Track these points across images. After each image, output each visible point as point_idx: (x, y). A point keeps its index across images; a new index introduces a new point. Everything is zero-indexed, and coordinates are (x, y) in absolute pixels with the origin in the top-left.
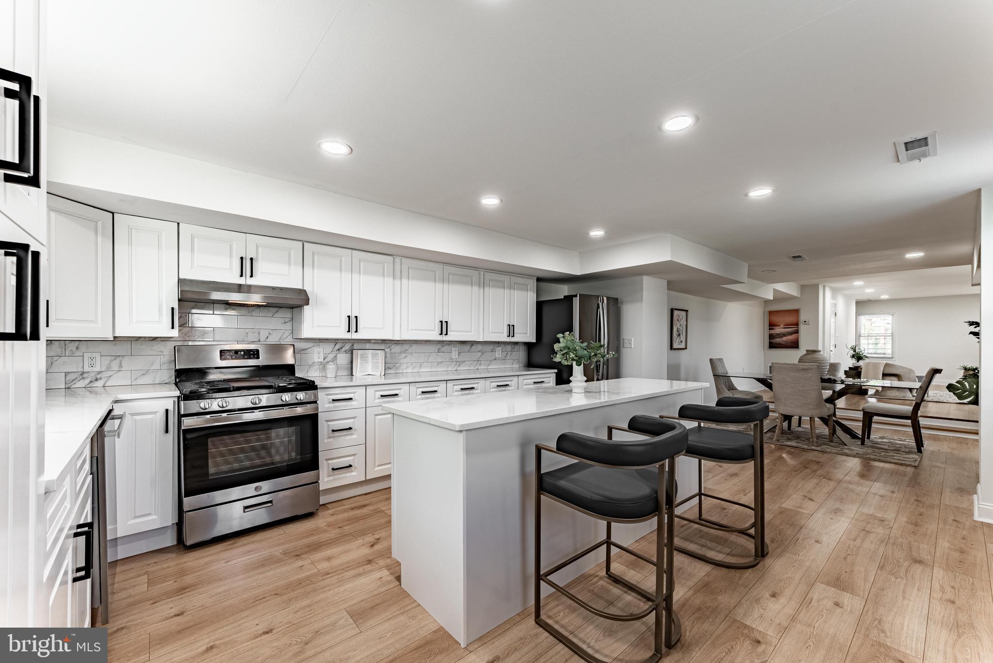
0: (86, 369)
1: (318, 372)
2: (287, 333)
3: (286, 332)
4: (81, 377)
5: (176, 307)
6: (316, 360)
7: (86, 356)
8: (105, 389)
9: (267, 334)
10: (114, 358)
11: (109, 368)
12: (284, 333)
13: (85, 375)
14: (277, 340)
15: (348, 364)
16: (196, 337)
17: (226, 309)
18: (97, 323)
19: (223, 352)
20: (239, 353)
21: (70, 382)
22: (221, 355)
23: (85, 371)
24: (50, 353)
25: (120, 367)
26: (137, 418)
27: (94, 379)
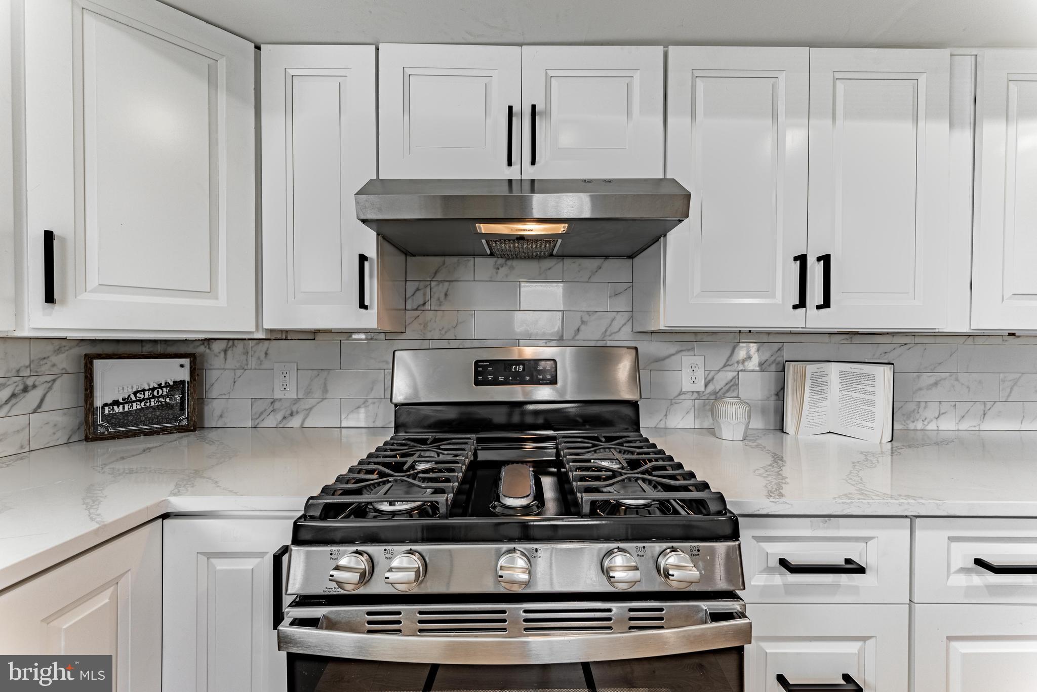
0: (278, 395)
1: (691, 416)
2: (621, 319)
3: (618, 317)
4: (271, 409)
5: (371, 252)
6: (687, 386)
7: (277, 368)
8: (302, 432)
9: (577, 323)
10: (315, 372)
11: (308, 393)
12: (613, 320)
13: (277, 405)
14: (598, 336)
15: (768, 399)
16: (443, 332)
17: (498, 269)
18: (217, 298)
19: (481, 366)
20: (513, 370)
21: (258, 416)
22: (477, 373)
23: (276, 397)
24: (231, 363)
25: (325, 390)
26: (218, 568)
27: (289, 412)
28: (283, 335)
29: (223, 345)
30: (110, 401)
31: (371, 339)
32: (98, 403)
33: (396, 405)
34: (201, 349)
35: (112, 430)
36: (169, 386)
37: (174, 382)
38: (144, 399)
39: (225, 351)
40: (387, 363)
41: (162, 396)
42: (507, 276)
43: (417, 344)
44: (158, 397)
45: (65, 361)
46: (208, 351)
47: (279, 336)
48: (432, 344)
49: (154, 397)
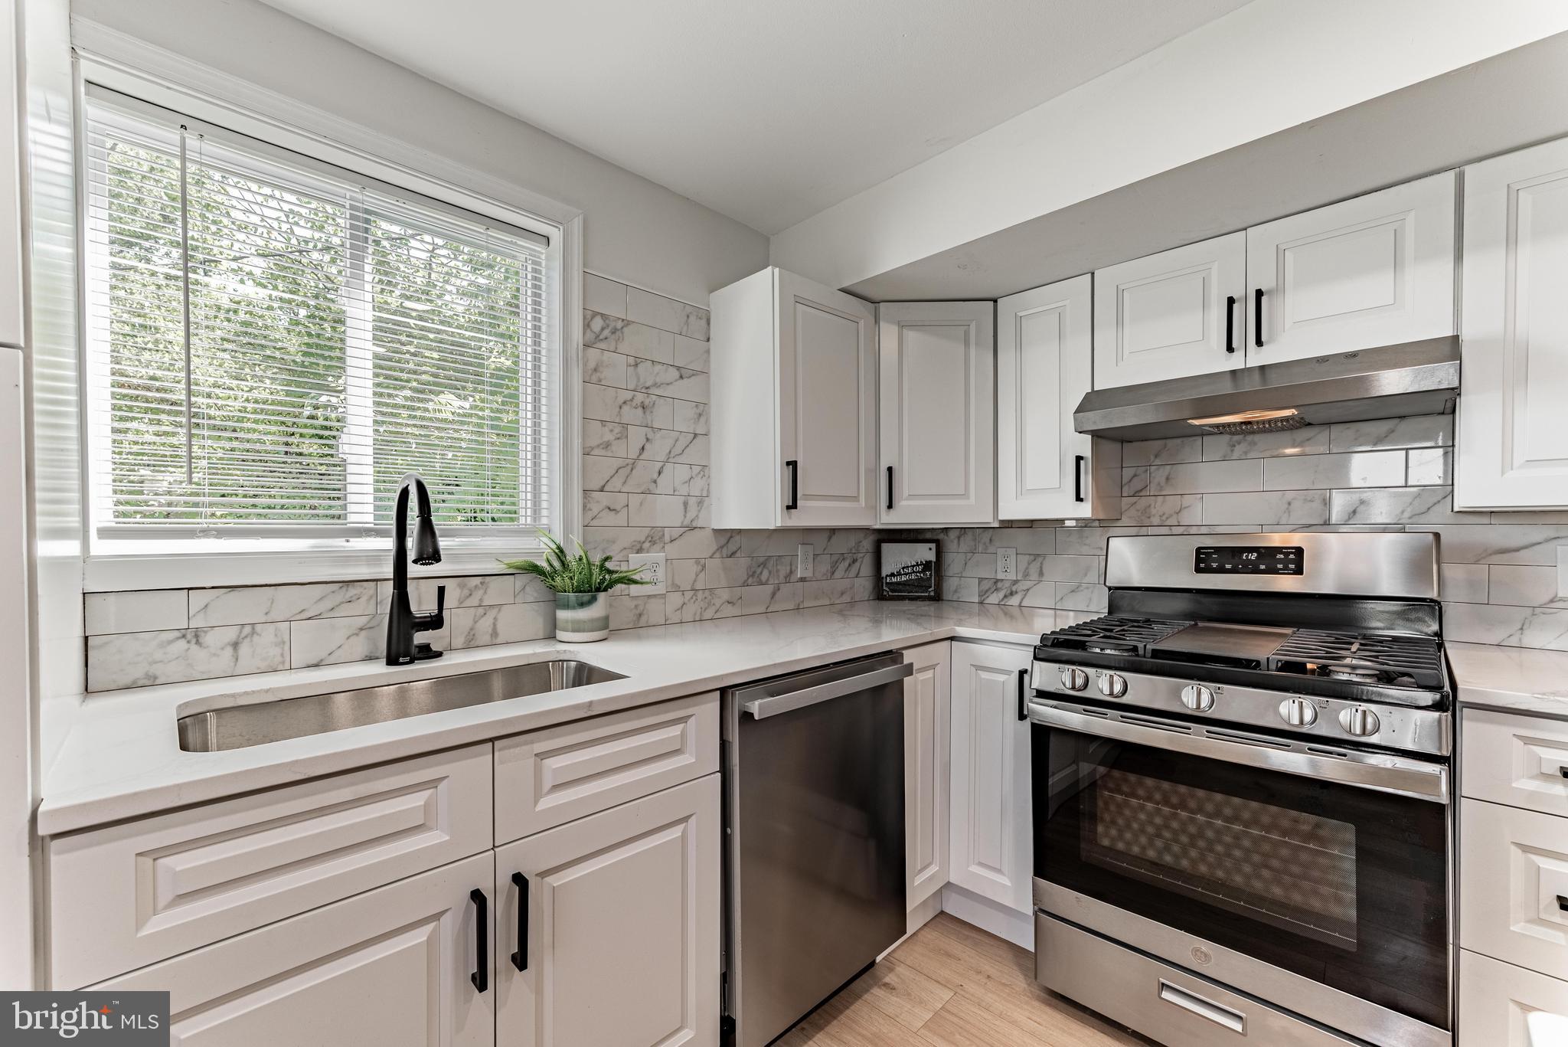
0: (1000, 576)
2: (1432, 495)
3: (1426, 492)
4: (995, 588)
5: (1087, 452)
7: (1001, 552)
8: (1021, 609)
9: (1355, 503)
10: (1033, 557)
11: (1026, 575)
12: (1416, 497)
13: (999, 585)
16: (1164, 518)
17: (1234, 446)
18: (968, 498)
19: (1203, 553)
20: (1244, 558)
21: (983, 594)
22: (1198, 561)
23: (998, 578)
24: (964, 547)
25: (1041, 574)
26: (983, 677)
27: (1009, 592)
28: (1008, 524)
29: (957, 532)
30: (889, 574)
31: (1086, 527)
32: (884, 574)
33: (1110, 589)
34: (941, 536)
35: (890, 593)
36: (923, 564)
37: (926, 561)
38: (908, 573)
39: (959, 538)
40: (1101, 549)
41: (919, 572)
42: (1246, 453)
43: (1133, 531)
44: (916, 572)
45: (867, 544)
46: (946, 537)
47: (1007, 525)
48: (1151, 531)
49: (914, 572)
